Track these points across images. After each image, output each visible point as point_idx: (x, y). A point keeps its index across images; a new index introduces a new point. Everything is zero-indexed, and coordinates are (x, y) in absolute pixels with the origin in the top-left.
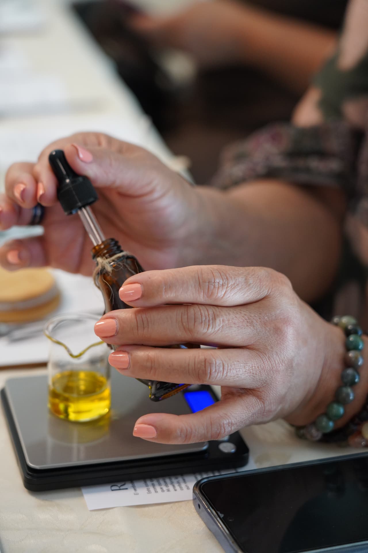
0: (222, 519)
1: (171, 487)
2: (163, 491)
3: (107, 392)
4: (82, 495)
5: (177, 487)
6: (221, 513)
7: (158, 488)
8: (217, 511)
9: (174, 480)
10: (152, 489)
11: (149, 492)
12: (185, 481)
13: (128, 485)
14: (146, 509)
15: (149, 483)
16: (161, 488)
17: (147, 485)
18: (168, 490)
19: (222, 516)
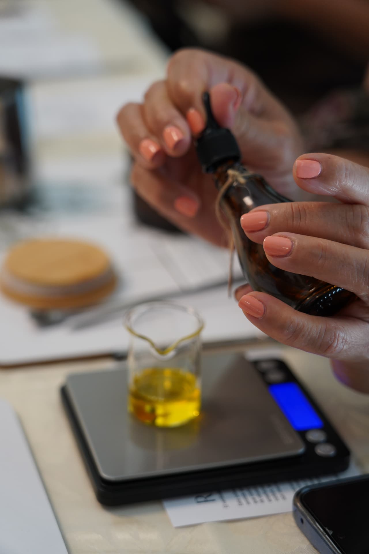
0: (332, 536)
1: (264, 497)
2: (256, 502)
3: (197, 392)
4: (163, 509)
5: (272, 497)
6: (329, 529)
7: (250, 499)
8: (325, 527)
9: (268, 490)
10: (243, 500)
11: (240, 504)
12: (279, 490)
13: (215, 496)
14: (239, 524)
15: (239, 493)
16: (254, 499)
17: (236, 496)
18: (262, 501)
19: (331, 533)
